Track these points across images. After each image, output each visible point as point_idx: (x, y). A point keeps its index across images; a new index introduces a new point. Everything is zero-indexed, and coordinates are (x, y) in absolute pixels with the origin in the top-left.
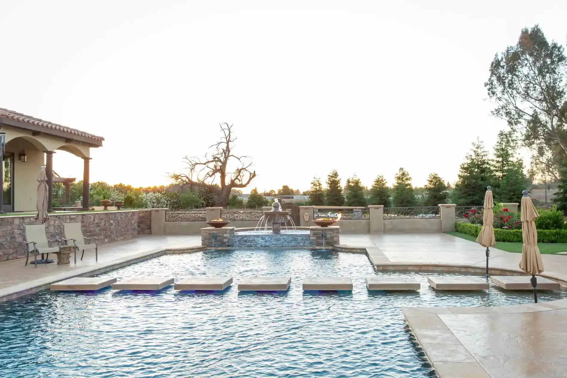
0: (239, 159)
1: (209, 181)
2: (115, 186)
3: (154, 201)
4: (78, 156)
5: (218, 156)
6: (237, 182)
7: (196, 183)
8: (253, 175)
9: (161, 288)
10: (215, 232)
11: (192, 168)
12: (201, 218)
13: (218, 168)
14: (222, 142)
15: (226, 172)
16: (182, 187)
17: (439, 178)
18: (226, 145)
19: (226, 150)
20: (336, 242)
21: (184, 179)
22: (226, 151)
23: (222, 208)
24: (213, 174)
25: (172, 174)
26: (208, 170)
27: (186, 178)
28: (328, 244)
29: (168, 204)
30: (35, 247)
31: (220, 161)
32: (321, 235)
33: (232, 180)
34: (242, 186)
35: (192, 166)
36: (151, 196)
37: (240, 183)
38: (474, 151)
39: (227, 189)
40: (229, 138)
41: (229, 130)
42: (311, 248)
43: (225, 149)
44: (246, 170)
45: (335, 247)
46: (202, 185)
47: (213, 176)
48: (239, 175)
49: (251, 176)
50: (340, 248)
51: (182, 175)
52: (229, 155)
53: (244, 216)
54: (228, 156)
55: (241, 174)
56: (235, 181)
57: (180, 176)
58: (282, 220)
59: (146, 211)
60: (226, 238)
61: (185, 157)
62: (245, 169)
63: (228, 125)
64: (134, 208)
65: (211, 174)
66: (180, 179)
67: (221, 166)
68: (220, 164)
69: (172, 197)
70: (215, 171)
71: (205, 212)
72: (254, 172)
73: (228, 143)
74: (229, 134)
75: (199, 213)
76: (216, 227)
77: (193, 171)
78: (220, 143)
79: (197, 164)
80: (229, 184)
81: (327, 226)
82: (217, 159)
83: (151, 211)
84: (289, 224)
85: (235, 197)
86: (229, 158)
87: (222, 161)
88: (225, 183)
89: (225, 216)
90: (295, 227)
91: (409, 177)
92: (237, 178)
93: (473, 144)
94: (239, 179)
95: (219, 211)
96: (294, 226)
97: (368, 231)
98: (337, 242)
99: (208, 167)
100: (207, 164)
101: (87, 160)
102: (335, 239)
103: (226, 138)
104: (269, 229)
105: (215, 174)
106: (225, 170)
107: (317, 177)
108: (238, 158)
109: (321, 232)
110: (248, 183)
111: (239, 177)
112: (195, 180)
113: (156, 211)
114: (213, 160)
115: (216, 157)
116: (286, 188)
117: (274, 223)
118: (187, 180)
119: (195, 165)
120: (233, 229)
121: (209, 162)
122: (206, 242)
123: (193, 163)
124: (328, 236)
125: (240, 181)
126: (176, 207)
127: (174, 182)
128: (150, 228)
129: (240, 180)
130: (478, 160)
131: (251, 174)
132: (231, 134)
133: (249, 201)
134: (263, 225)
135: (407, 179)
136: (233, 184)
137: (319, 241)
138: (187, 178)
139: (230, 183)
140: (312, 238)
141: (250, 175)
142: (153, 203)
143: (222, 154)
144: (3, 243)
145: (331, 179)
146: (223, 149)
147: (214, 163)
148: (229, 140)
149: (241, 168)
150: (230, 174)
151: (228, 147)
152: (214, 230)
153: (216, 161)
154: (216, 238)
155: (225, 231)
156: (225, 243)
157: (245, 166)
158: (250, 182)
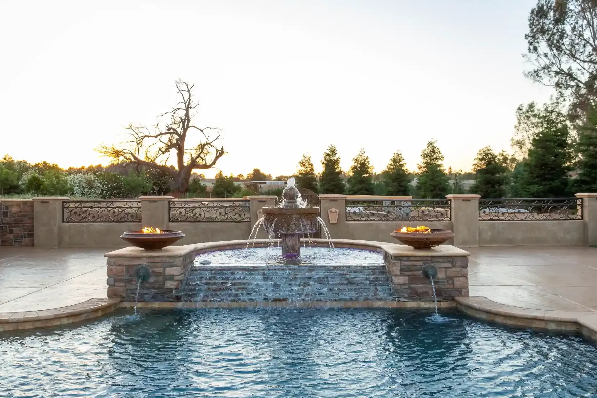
0: (202, 131)
1: (160, 161)
2: (37, 165)
3: (84, 185)
5: (174, 127)
6: (199, 161)
7: (145, 162)
8: (221, 153)
10: (144, 263)
11: (139, 142)
12: (132, 216)
13: (174, 142)
14: (179, 109)
15: (185, 148)
16: (125, 167)
18: (185, 112)
19: (185, 119)
20: (460, 292)
21: (128, 156)
23: (171, 197)
24: (167, 150)
25: (110, 149)
27: (130, 155)
28: (440, 294)
29: (104, 190)
31: (177, 133)
32: (420, 272)
33: (192, 158)
34: (205, 166)
35: (138, 139)
36: (80, 179)
37: (204, 163)
39: (186, 170)
41: (189, 92)
42: (394, 305)
43: (183, 118)
44: (212, 146)
45: (459, 303)
46: (152, 165)
47: (167, 153)
48: (202, 151)
49: (218, 154)
51: (124, 151)
52: (189, 126)
53: (213, 212)
54: (188, 127)
55: (205, 151)
56: (197, 160)
57: (122, 152)
59: (25, 203)
60: (171, 278)
62: (210, 144)
63: (187, 85)
64: (44, 195)
65: (163, 150)
66: (123, 155)
67: (177, 140)
68: (176, 137)
69: (110, 180)
70: (170, 146)
71: (140, 204)
72: (222, 149)
73: (187, 110)
74: (189, 98)
75: (127, 206)
77: (139, 146)
78: (176, 110)
79: (146, 136)
80: (189, 164)
82: (172, 131)
83: (32, 203)
85: (196, 182)
86: (189, 129)
87: (180, 134)
88: (183, 163)
89: (178, 213)
91: (441, 155)
92: (199, 156)
95: (167, 202)
98: (463, 291)
99: (160, 141)
100: (159, 137)
102: (458, 282)
103: (185, 103)
105: (170, 150)
106: (183, 146)
107: (307, 155)
108: (200, 130)
109: (421, 263)
110: (214, 163)
111: (202, 155)
112: (142, 158)
113: (43, 202)
114: (167, 131)
115: (171, 128)
116: (257, 172)
117: (286, 236)
118: (132, 158)
119: (143, 139)
121: (161, 134)
122: (120, 287)
123: (141, 135)
124: (441, 275)
125: (203, 159)
126: (115, 193)
127: (114, 160)
128: (31, 235)
129: (204, 158)
131: (217, 150)
132: (191, 98)
133: (216, 187)
135: (438, 158)
136: (194, 164)
137: (414, 288)
138: (132, 155)
139: (190, 162)
141: (217, 152)
142: (83, 187)
143: (180, 123)
145: (328, 158)
146: (181, 118)
147: (169, 135)
148: (189, 105)
149: (205, 142)
150: (190, 151)
151: (187, 115)
152: (139, 258)
153: (171, 133)
154: (145, 279)
155: (172, 260)
156: (171, 290)
157: (210, 140)
158: (217, 162)
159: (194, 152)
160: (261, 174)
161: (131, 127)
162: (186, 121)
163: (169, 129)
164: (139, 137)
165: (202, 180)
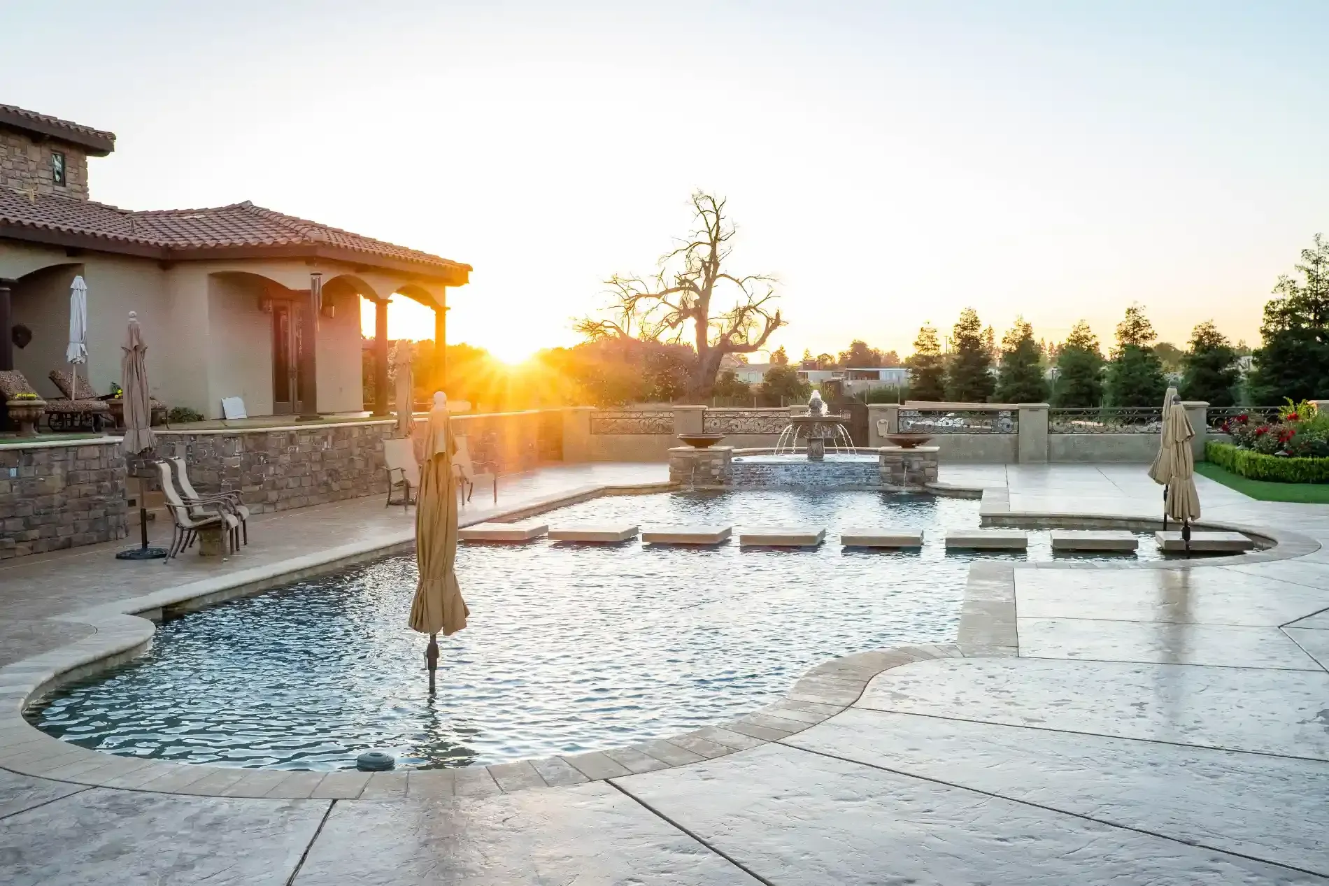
0: (740, 284)
1: (667, 337)
4: (425, 304)
5: (690, 277)
6: (736, 339)
7: (639, 341)
8: (774, 323)
9: (621, 539)
10: (696, 456)
11: (628, 306)
12: (663, 427)
13: (691, 306)
14: (700, 243)
15: (710, 315)
16: (603, 351)
17: (1219, 335)
18: (709, 248)
19: (710, 262)
20: (931, 479)
21: (611, 332)
22: (710, 265)
23: (705, 406)
24: (679, 320)
25: (582, 321)
26: (666, 310)
27: (615, 331)
28: (913, 480)
30: (403, 476)
31: (695, 289)
32: (900, 464)
33: (723, 335)
34: (747, 348)
35: (628, 301)
37: (744, 342)
38: (1309, 271)
39: (711, 356)
40: (717, 234)
41: (717, 213)
42: (880, 488)
43: (707, 259)
44: (758, 311)
45: (929, 487)
46: (651, 345)
47: (680, 324)
48: (741, 321)
49: (770, 324)
50: (937, 489)
51: (604, 323)
52: (718, 274)
53: (752, 425)
54: (715, 277)
55: (745, 320)
56: (731, 338)
57: (601, 325)
58: (826, 433)
59: (553, 413)
60: (715, 467)
61: (611, 280)
62: (754, 307)
63: (713, 201)
65: (672, 320)
66: (602, 331)
67: (696, 302)
68: (695, 296)
70: (684, 312)
71: (671, 415)
72: (778, 315)
73: (713, 244)
74: (717, 223)
75: (658, 416)
76: (697, 446)
77: (630, 312)
78: (693, 245)
79: (640, 295)
80: (717, 343)
81: (913, 447)
82: (687, 285)
83: (561, 413)
84: (841, 443)
85: (730, 376)
86: (717, 282)
87: (700, 288)
88: (706, 340)
89: (712, 425)
90: (853, 447)
91: (1150, 331)
92: (735, 330)
93: (1306, 253)
94: (740, 333)
95: (701, 412)
96: (849, 445)
97: (1014, 457)
98: (934, 478)
99: (665, 303)
100: (663, 296)
101: (441, 311)
102: (929, 472)
103: (710, 233)
104: (798, 452)
105: (684, 320)
106: (707, 309)
107: (929, 329)
108: (737, 281)
109: (900, 457)
110: (762, 341)
111: (740, 328)
112: (635, 333)
113: (572, 412)
114: (679, 286)
115: (685, 280)
116: (859, 347)
117: (810, 441)
118: (618, 336)
119: (635, 300)
120: (730, 450)
121: (667, 291)
122: (679, 474)
123: (631, 293)
125: (742, 336)
127: (585, 338)
128: (559, 447)
129: (743, 333)
130: (1317, 291)
131: (768, 319)
132: (721, 222)
133: (765, 385)
134: (789, 444)
135: (1144, 337)
136: (726, 346)
137: (896, 476)
138: (617, 328)
139: (718, 341)
140: (884, 469)
141: (768, 322)
143: (700, 272)
144: (340, 470)
145: (963, 334)
146: (703, 261)
147: (681, 293)
148: (716, 238)
149: (746, 304)
150: (720, 321)
151: (713, 254)
152: (692, 452)
153: (684, 289)
154: (697, 468)
155: (715, 455)
156: (715, 476)
157: (755, 300)
158: (768, 339)
159: (726, 322)
160: (870, 352)
161: (615, 282)
162: (711, 266)
163: (683, 282)
164: (630, 298)
165: (740, 366)
